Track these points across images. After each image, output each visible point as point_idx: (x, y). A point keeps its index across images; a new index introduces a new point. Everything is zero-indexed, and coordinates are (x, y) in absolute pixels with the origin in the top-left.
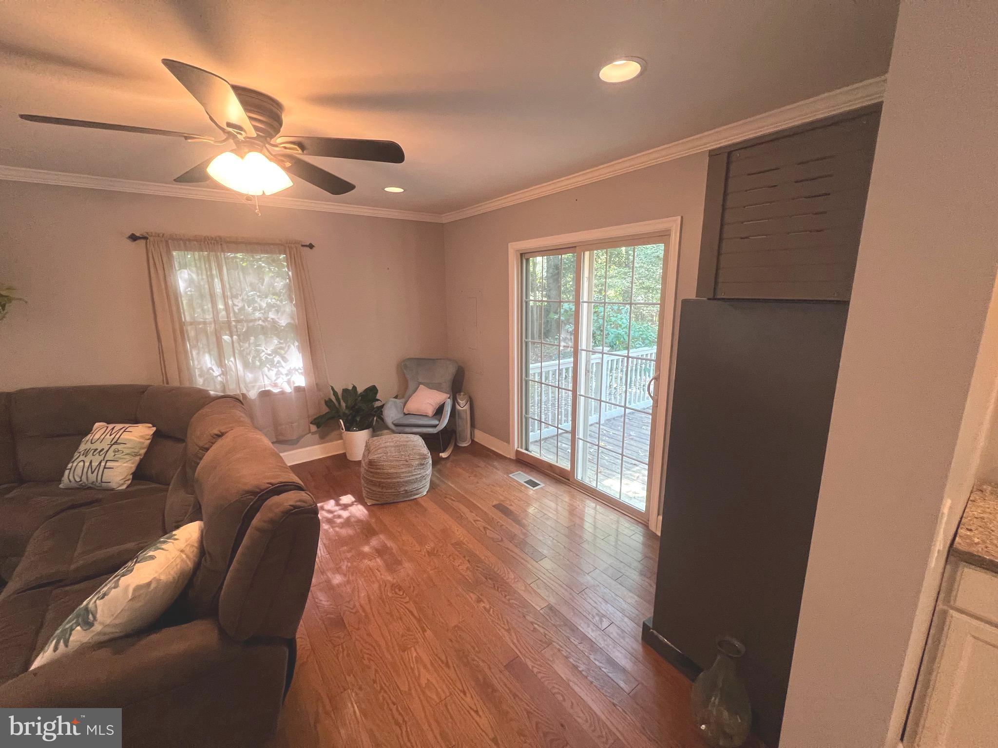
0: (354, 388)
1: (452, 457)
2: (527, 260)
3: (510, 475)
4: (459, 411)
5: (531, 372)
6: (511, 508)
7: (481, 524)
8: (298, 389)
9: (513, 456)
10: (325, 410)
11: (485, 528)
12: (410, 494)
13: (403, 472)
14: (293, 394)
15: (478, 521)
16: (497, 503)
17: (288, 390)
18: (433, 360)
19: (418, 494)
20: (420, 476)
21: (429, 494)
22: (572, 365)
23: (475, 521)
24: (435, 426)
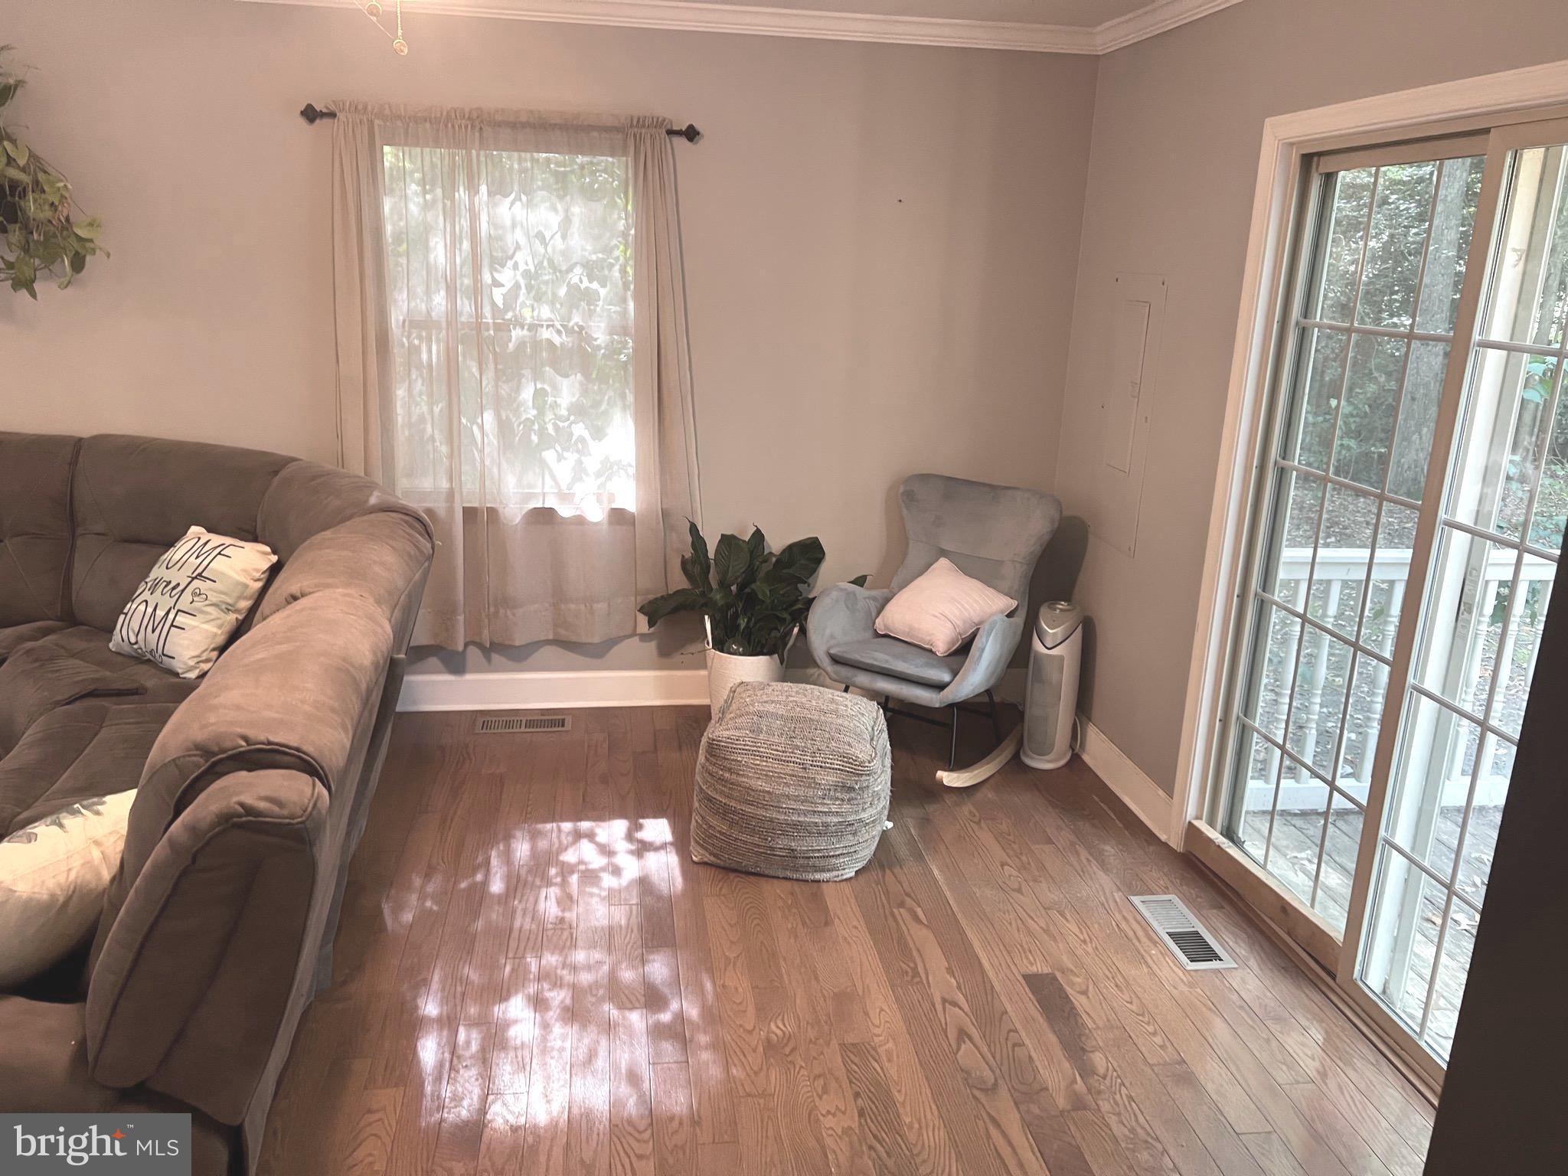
0: (758, 535)
1: (988, 794)
2: (1329, 178)
3: (1136, 900)
4: (1038, 657)
5: (1282, 574)
6: (1079, 1001)
7: (958, 1016)
8: (618, 516)
9: (1176, 842)
10: (679, 581)
11: (963, 1034)
12: (801, 861)
13: (788, 797)
14: (605, 527)
15: (955, 1004)
16: (1046, 970)
17: (596, 514)
18: (993, 491)
19: (823, 870)
20: (835, 820)
21: (860, 877)
22: (1404, 574)
23: (944, 1001)
24: (940, 687)
